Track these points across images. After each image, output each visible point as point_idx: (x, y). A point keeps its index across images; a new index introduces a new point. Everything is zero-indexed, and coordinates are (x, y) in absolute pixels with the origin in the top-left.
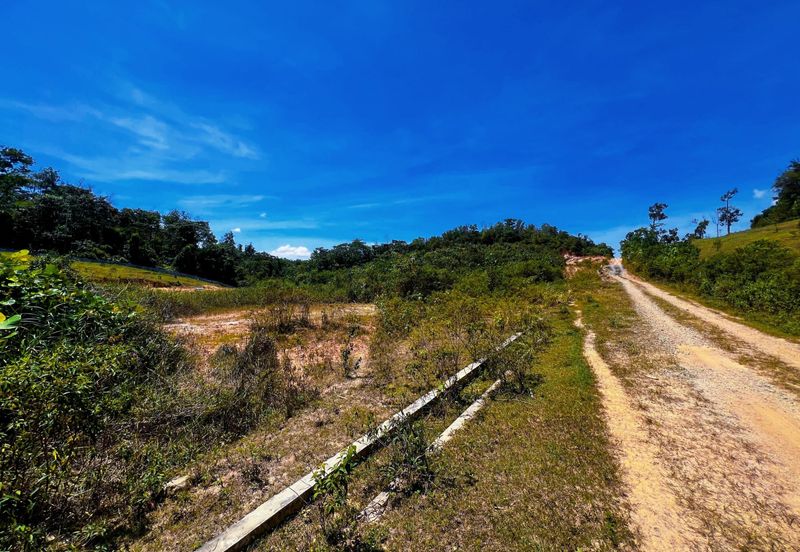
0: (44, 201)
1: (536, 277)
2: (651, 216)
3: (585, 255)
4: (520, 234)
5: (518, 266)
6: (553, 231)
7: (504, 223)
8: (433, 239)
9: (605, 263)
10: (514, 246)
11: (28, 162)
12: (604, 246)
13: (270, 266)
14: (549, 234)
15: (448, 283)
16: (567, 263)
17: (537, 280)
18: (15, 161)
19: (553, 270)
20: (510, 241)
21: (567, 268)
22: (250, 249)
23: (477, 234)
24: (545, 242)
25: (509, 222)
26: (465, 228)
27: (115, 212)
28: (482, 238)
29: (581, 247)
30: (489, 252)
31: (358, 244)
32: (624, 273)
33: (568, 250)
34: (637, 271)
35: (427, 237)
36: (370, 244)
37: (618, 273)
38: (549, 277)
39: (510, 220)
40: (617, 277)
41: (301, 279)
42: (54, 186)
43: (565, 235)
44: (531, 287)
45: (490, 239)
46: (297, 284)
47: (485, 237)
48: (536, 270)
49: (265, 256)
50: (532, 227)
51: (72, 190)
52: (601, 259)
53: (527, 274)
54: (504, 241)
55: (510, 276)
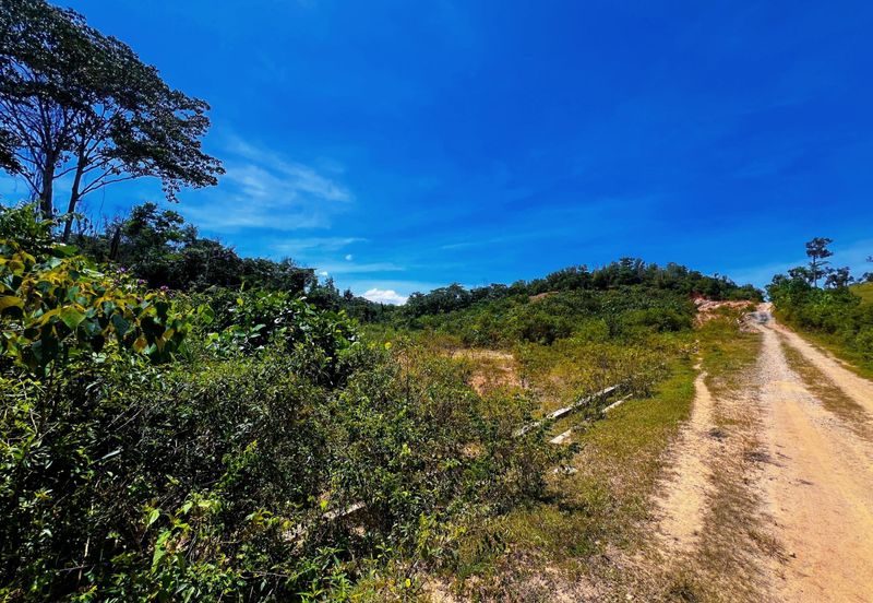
0: (190, 254)
1: (658, 326)
2: (809, 253)
3: (725, 300)
4: (640, 275)
5: (639, 314)
6: (681, 271)
7: (619, 263)
8: (536, 282)
9: (752, 309)
10: (633, 288)
11: (180, 221)
12: (750, 288)
13: (366, 311)
14: (676, 274)
15: (567, 332)
16: (700, 309)
17: (661, 329)
18: (170, 221)
19: (679, 318)
20: (628, 283)
21: (699, 316)
22: (348, 294)
23: (587, 276)
24: (671, 286)
25: (626, 261)
26: (573, 269)
27: (240, 261)
28: (593, 280)
29: (718, 290)
30: (604, 298)
31: (455, 288)
32: (772, 322)
33: (701, 293)
34: (785, 320)
35: (528, 280)
36: (467, 288)
37: (764, 321)
38: (674, 327)
39: (627, 260)
40: (761, 327)
41: (399, 324)
42: (194, 241)
43: (697, 276)
44: (653, 336)
45: (603, 282)
46: (396, 329)
47: (597, 280)
48: (659, 319)
49: (361, 301)
50: (654, 267)
51: (206, 243)
52: (745, 304)
53: (648, 322)
54: (620, 283)
55: (630, 325)
